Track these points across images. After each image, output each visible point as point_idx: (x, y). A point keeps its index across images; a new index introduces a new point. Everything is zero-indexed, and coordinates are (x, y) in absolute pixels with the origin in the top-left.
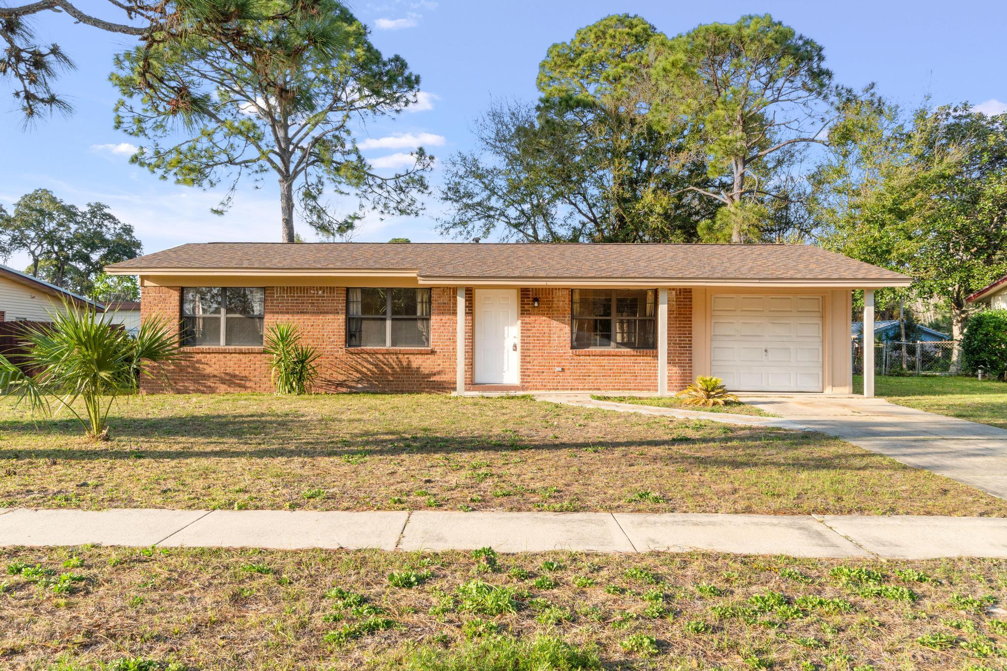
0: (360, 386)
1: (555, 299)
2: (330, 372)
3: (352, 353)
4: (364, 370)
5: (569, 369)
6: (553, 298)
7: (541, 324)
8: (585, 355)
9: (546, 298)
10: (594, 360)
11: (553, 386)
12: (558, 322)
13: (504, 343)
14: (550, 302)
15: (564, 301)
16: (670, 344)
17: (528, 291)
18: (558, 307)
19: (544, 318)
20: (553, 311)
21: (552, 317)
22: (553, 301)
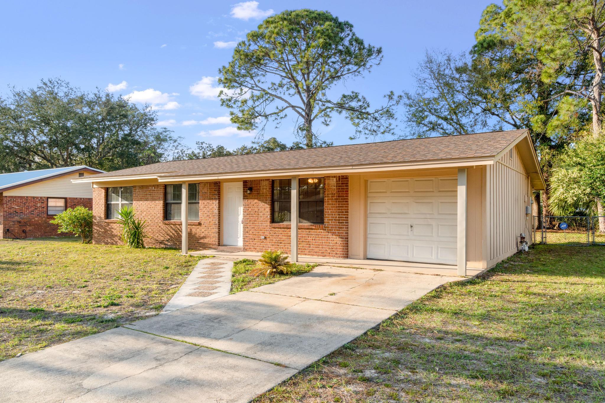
0: (169, 244)
1: (261, 188)
2: (157, 235)
3: (166, 224)
4: (171, 234)
5: (269, 238)
6: (260, 187)
7: (253, 205)
8: (278, 228)
9: (257, 187)
10: (284, 231)
11: (260, 249)
12: (263, 204)
13: (238, 218)
14: (258, 190)
15: (266, 189)
16: (332, 220)
17: (247, 183)
18: (263, 193)
19: (256, 201)
20: (260, 196)
21: (260, 200)
22: (260, 189)
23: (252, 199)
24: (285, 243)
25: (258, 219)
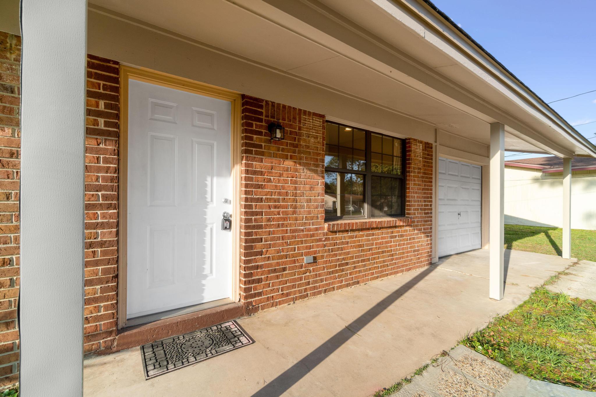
1: (303, 132)
5: (322, 257)
6: (300, 129)
7: (281, 175)
8: (342, 231)
9: (291, 126)
10: (352, 237)
11: (300, 292)
12: (309, 173)
13: (205, 213)
14: (296, 135)
15: (316, 137)
16: (418, 209)
17: (261, 107)
18: (308, 147)
19: (289, 163)
20: (300, 152)
21: (300, 164)
22: (300, 135)
23: (275, 156)
24: (354, 263)
25: (294, 213)
